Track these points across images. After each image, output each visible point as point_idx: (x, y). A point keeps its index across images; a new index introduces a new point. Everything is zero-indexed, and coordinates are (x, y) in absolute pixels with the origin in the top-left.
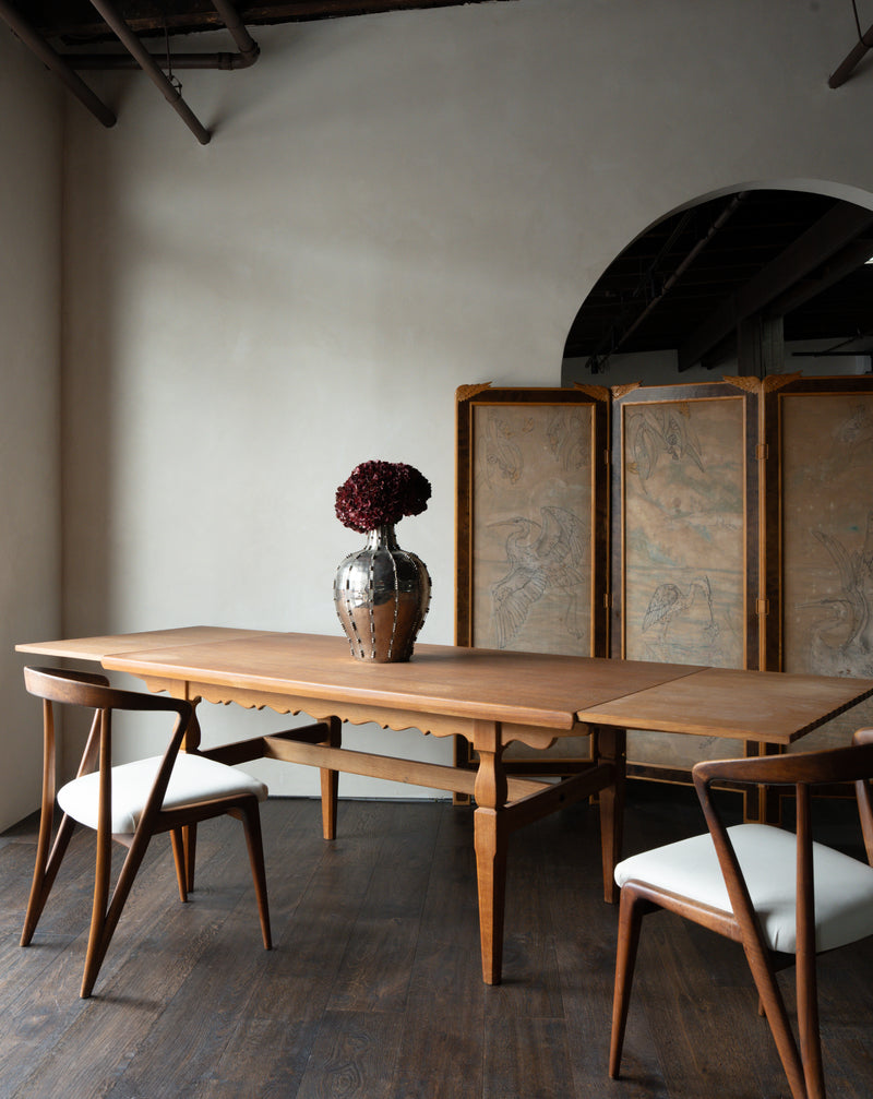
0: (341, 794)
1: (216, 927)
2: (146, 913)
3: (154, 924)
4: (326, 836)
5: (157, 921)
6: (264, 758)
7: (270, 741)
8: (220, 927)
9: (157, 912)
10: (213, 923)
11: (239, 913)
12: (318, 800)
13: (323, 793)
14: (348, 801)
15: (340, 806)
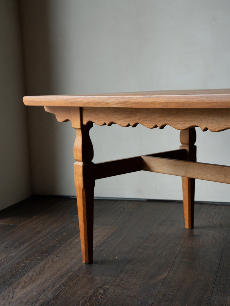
0: (197, 199)
1: (102, 291)
2: (55, 277)
3: (58, 285)
4: (187, 227)
5: (61, 283)
6: (142, 171)
7: (145, 159)
8: (105, 291)
9: (62, 276)
10: (101, 288)
11: (122, 280)
12: (181, 202)
13: (184, 198)
14: (201, 203)
15: (196, 207)
